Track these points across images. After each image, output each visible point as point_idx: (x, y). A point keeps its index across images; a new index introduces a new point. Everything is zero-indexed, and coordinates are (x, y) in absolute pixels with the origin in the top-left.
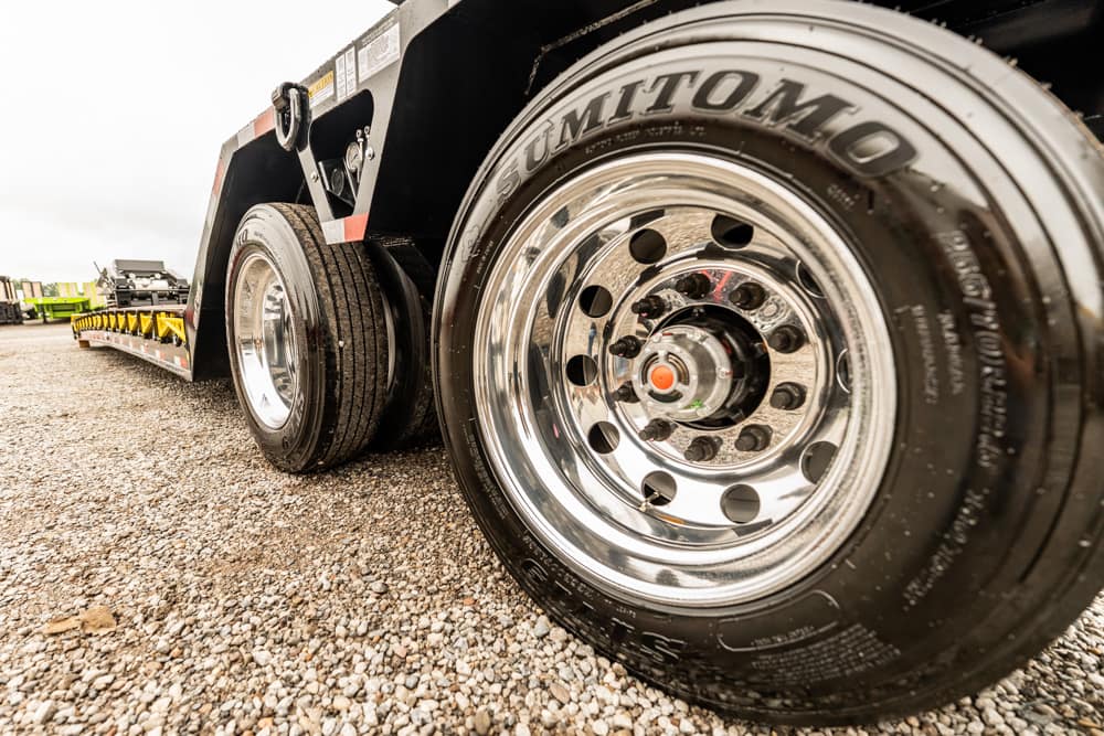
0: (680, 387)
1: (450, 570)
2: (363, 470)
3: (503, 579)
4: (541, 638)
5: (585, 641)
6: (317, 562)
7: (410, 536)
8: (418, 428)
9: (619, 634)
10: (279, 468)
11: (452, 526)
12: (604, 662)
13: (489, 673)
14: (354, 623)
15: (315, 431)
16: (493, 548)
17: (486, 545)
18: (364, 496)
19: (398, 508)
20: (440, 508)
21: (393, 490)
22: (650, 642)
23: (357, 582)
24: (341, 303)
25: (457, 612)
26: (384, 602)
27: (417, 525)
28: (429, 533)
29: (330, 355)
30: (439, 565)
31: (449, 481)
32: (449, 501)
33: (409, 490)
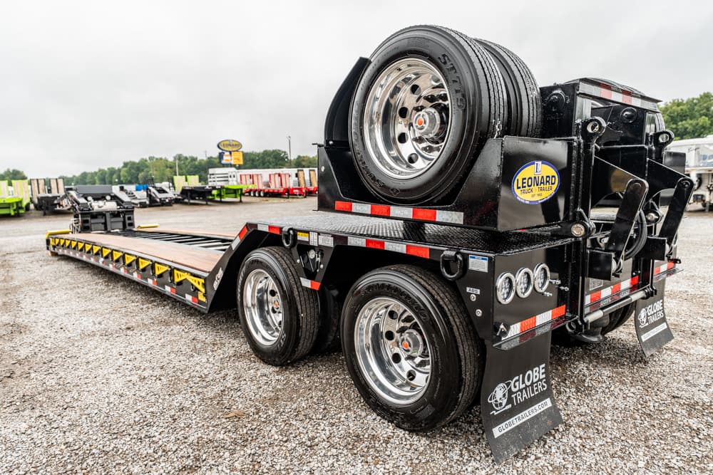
0: (410, 348)
1: (346, 402)
2: (305, 364)
3: (364, 405)
4: (374, 420)
5: (386, 419)
6: (299, 400)
7: (330, 392)
8: (329, 345)
9: (392, 414)
10: (266, 363)
11: (346, 389)
12: (390, 424)
13: (358, 427)
14: (318, 416)
15: (290, 349)
16: (362, 395)
17: (359, 395)
18: (308, 376)
19: (324, 381)
20: (341, 382)
21: (320, 374)
22: (398, 415)
23: (315, 406)
24: (302, 299)
25: (349, 413)
26: (325, 411)
27: (332, 388)
28: (337, 391)
29: (298, 320)
30: (343, 401)
31: (344, 370)
32: (345, 379)
33: (327, 374)
